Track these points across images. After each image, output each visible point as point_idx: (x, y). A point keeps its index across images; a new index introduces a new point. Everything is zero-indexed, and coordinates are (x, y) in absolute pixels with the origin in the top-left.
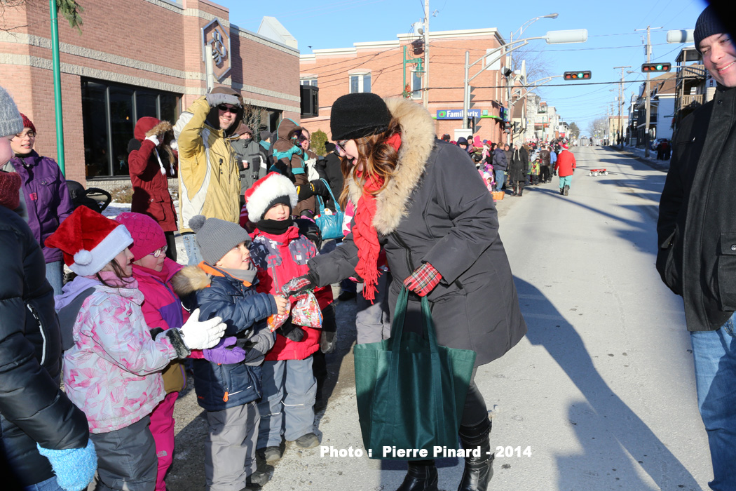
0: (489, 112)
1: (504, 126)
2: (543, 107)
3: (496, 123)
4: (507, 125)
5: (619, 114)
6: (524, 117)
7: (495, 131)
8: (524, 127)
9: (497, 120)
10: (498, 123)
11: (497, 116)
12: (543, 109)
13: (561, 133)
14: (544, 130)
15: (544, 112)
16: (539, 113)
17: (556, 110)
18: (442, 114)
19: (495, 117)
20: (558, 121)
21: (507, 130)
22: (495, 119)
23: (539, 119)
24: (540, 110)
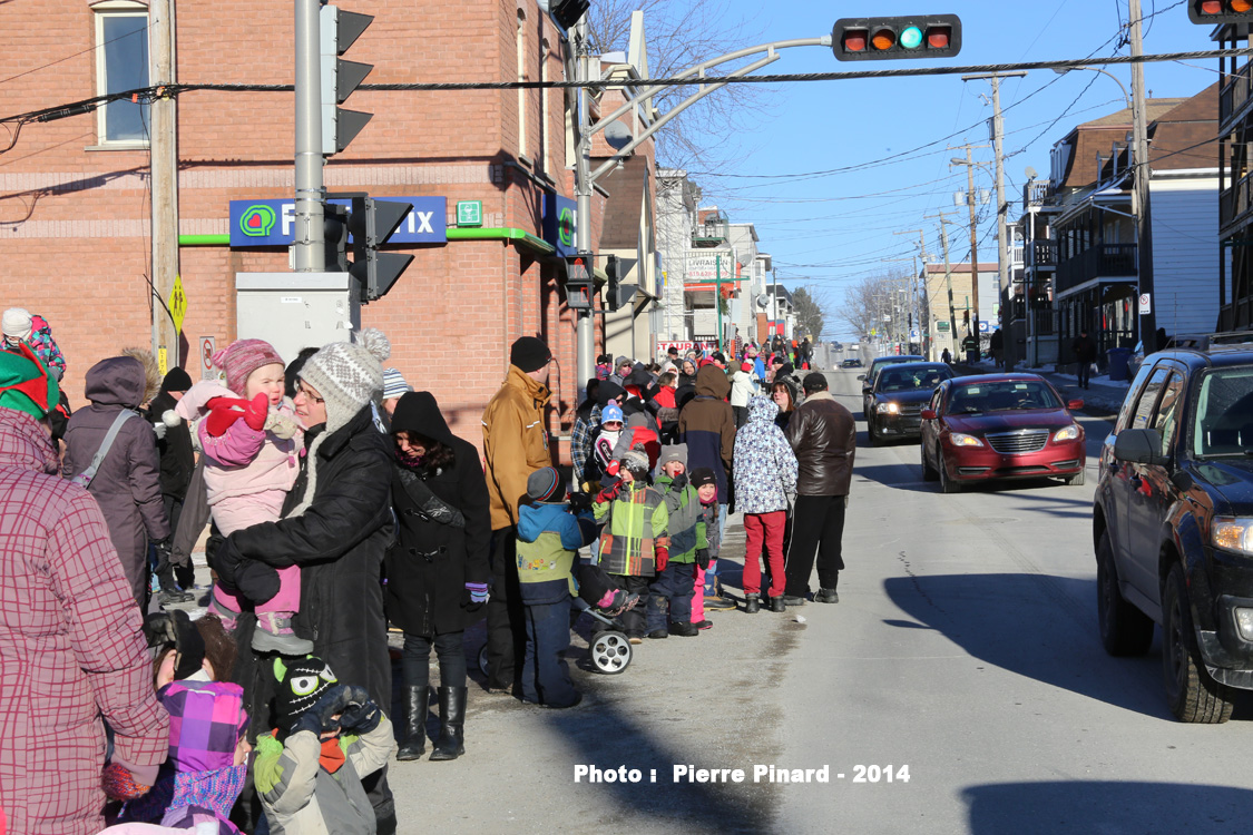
0: (486, 209)
1: (563, 278)
2: (710, 223)
3: (524, 267)
4: (577, 272)
5: (974, 252)
6: (651, 248)
7: (518, 303)
8: (651, 290)
9: (527, 253)
10: (535, 267)
11: (523, 230)
12: (710, 231)
13: (773, 323)
14: (723, 309)
15: (714, 243)
16: (700, 244)
17: (755, 239)
18: (256, 222)
19: (515, 234)
20: (765, 281)
21: (577, 299)
22: (518, 244)
23: (703, 266)
24: (701, 234)
